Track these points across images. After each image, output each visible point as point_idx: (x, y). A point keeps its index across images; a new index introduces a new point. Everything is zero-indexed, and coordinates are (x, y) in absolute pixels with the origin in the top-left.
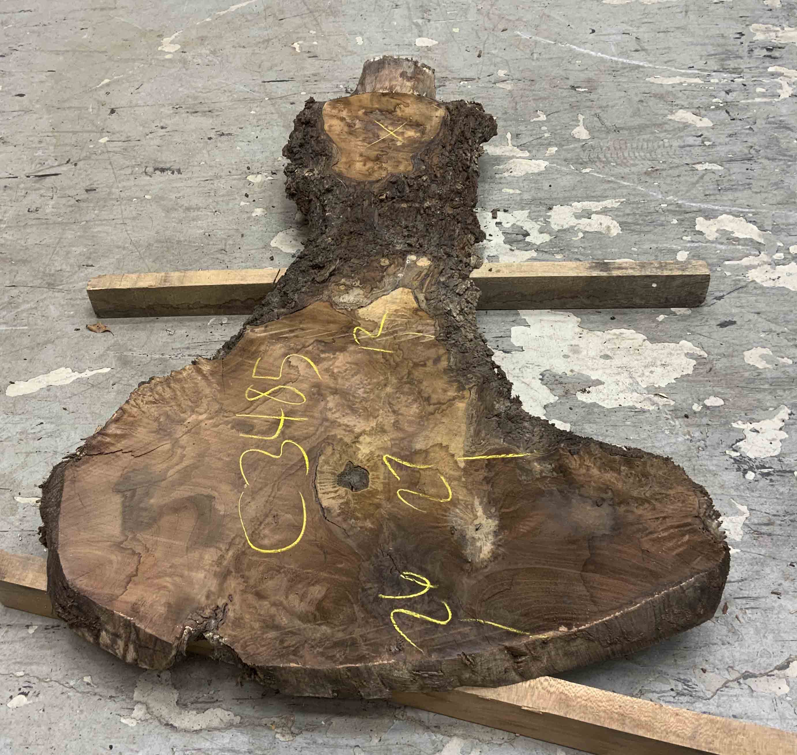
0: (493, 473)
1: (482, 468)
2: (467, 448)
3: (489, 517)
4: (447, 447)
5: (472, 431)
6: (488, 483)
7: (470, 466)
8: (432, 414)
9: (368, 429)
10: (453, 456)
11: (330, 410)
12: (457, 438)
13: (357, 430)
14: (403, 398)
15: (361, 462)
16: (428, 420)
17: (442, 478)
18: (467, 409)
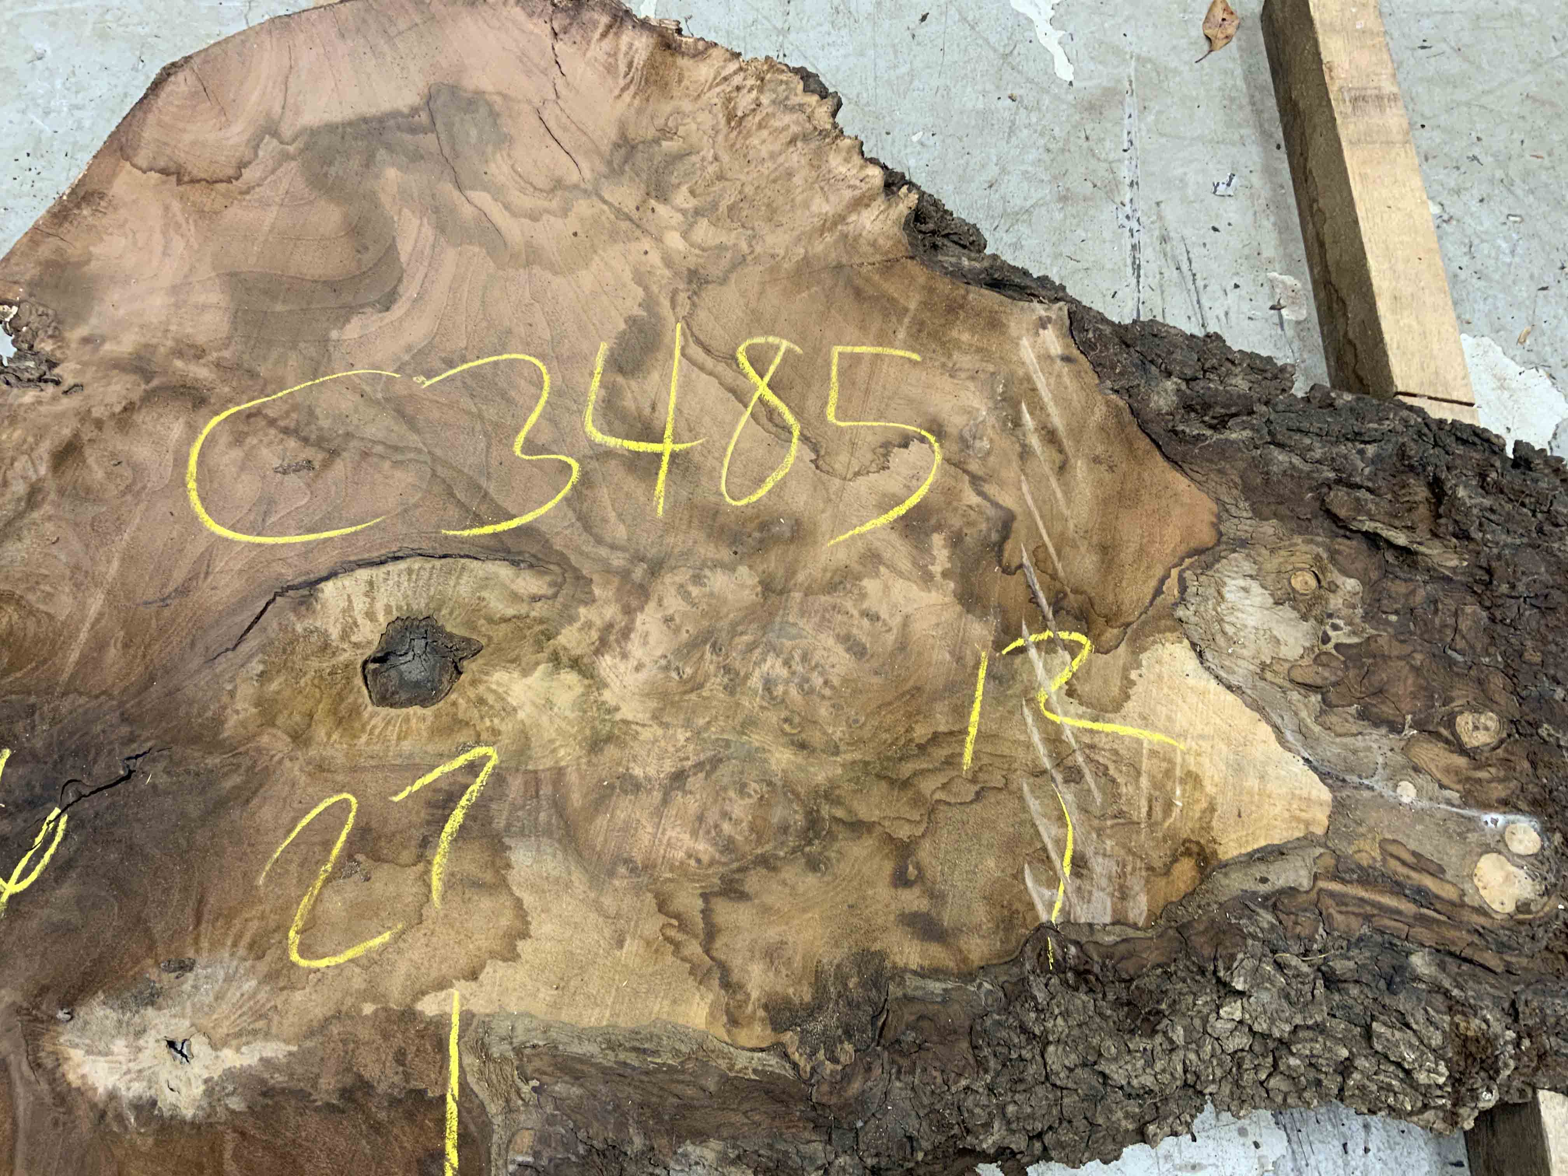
0: (382, 1116)
1: (407, 1077)
2: (502, 1027)
3: (211, 1089)
4: (510, 955)
5: (577, 1049)
6: (346, 1094)
7: (421, 1035)
8: (662, 906)
9: (607, 696)
10: (473, 975)
11: (697, 579)
12: (546, 994)
13: (606, 663)
14: (740, 808)
15: (474, 683)
16: (638, 890)
17: (386, 936)
18: (679, 1033)
